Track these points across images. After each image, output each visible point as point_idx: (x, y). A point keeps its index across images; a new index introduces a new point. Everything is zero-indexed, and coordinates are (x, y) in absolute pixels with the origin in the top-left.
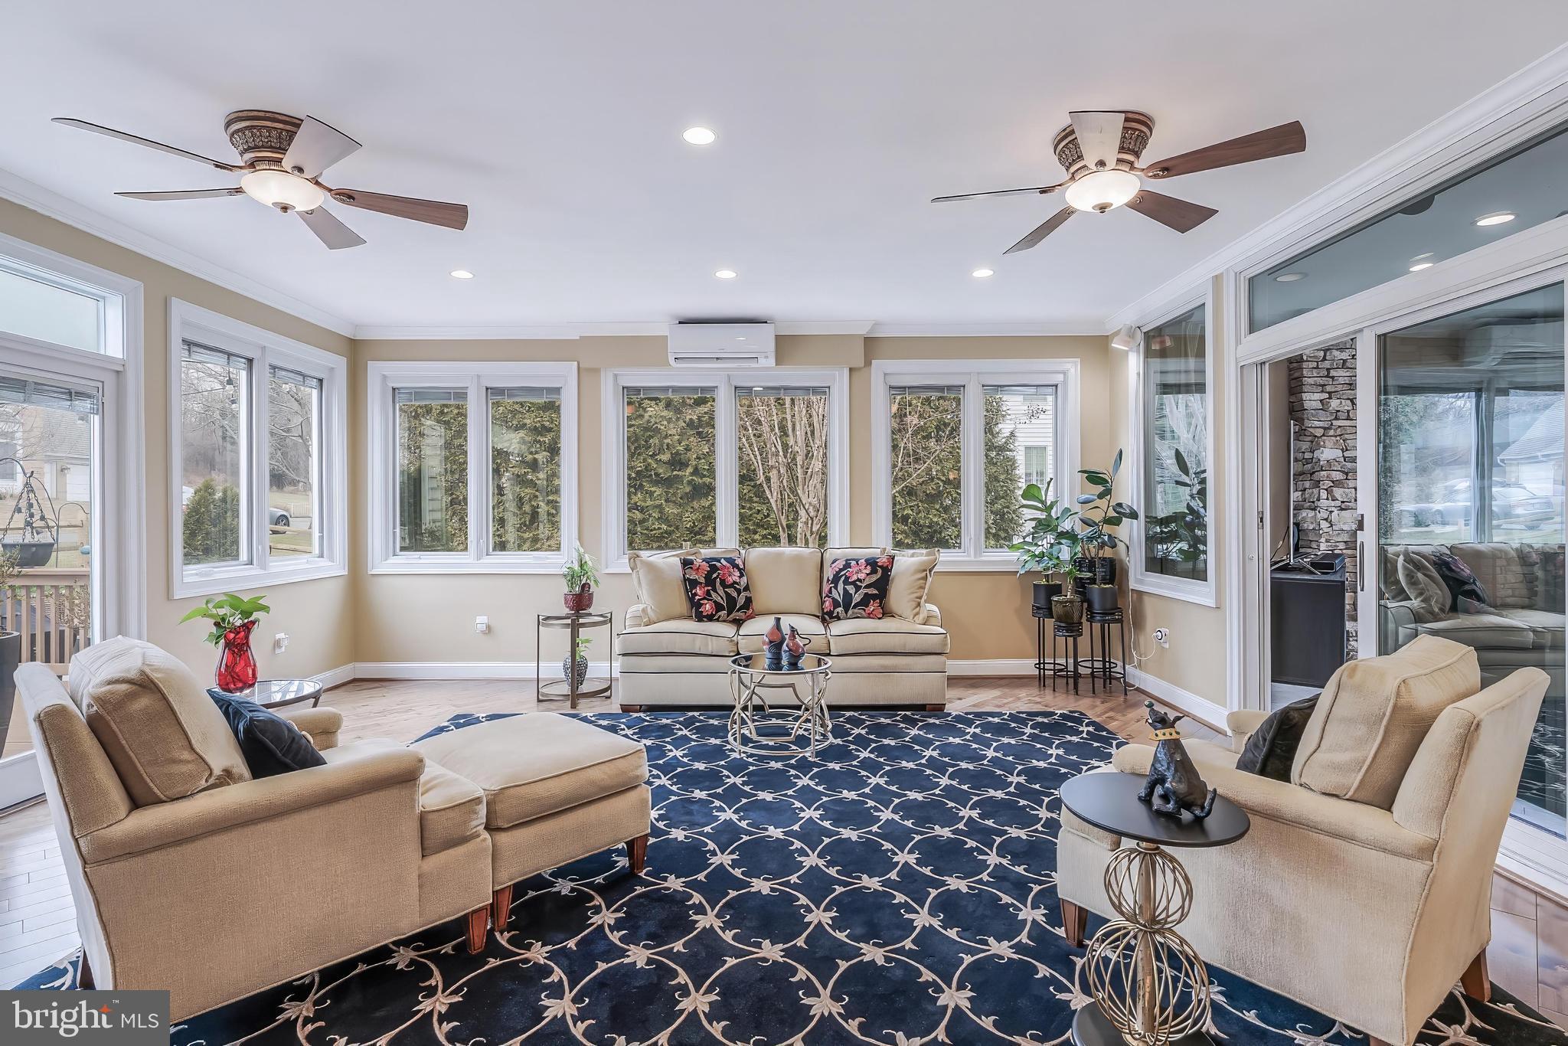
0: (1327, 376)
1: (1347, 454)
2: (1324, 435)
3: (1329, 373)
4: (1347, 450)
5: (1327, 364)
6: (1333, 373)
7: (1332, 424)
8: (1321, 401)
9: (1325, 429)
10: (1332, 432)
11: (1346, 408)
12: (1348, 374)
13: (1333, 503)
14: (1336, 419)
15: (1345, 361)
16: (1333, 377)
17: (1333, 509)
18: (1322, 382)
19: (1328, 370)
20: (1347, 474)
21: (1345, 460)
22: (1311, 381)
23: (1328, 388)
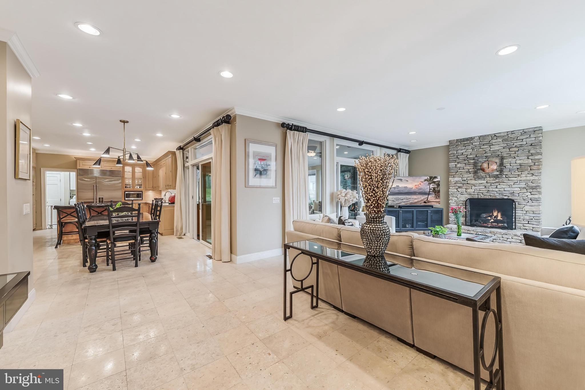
1: (463, 179)
2: (455, 174)
5: (457, 155)
6: (458, 157)
7: (458, 171)
8: (455, 165)
9: (456, 172)
10: (457, 173)
11: (463, 166)
12: (463, 156)
14: (460, 169)
15: (463, 153)
16: (458, 158)
17: (458, 194)
18: (455, 160)
20: (463, 184)
23: (457, 161)
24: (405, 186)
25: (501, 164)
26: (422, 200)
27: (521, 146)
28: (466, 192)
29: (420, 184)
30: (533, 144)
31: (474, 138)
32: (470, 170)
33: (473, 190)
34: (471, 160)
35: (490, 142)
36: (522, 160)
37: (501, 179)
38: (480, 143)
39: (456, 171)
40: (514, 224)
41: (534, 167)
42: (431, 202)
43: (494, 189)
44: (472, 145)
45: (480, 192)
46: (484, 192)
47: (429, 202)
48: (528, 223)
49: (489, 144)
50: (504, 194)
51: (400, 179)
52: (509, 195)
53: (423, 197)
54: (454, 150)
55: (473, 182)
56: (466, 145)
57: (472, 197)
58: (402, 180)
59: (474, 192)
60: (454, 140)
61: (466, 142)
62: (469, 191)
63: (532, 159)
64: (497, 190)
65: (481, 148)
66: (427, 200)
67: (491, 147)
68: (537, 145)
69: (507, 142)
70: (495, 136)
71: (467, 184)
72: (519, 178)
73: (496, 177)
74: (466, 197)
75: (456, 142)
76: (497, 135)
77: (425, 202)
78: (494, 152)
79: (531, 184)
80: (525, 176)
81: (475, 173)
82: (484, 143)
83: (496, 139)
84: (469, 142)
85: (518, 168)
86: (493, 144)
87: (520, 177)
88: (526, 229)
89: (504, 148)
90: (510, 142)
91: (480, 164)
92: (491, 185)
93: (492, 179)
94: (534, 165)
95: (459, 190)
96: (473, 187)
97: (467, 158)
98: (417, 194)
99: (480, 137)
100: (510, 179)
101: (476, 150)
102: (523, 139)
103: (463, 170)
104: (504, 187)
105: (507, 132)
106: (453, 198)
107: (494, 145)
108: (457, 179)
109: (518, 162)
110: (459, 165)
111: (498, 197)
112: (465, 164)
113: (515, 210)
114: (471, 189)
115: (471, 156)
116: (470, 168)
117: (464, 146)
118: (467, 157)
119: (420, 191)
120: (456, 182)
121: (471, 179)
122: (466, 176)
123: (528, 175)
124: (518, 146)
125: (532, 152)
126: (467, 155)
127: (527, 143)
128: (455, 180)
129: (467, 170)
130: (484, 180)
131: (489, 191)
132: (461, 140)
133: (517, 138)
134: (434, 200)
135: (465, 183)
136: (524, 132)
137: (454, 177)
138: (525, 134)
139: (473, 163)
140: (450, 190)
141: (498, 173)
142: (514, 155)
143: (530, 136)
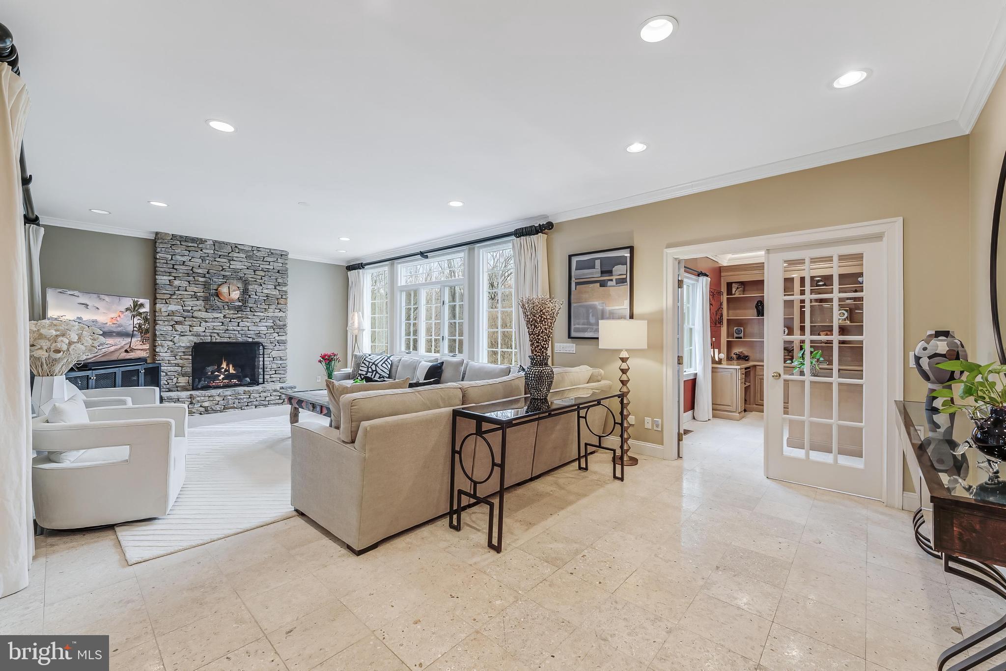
0: (173, 268)
1: (184, 308)
2: (170, 298)
3: (173, 266)
4: (185, 306)
5: (173, 262)
6: (175, 267)
7: (175, 293)
8: (170, 280)
9: (171, 295)
10: (175, 297)
11: (184, 285)
12: (186, 268)
13: (175, 333)
14: (178, 290)
15: (184, 262)
16: (176, 269)
17: (175, 336)
18: (169, 271)
19: (173, 265)
20: (185, 318)
21: (184, 311)
22: (162, 269)
23: (173, 274)
24: (94, 318)
25: (245, 291)
26: (122, 347)
27: (268, 270)
28: (190, 331)
29: (119, 316)
30: (280, 272)
31: (207, 242)
32: (199, 294)
33: (201, 329)
34: (198, 276)
35: (230, 255)
36: (269, 289)
37: (245, 313)
38: (216, 252)
39: (171, 293)
40: (261, 377)
41: (282, 301)
42: (135, 349)
43: (235, 328)
44: (201, 252)
45: (215, 331)
46: (221, 332)
47: (132, 350)
48: (275, 374)
49: (229, 258)
50: (249, 336)
51: (83, 304)
52: (254, 337)
53: (123, 342)
54: (168, 253)
55: (203, 315)
56: (190, 249)
57: (202, 339)
58: (88, 305)
59: (204, 332)
60: (166, 234)
61: (190, 244)
62: (197, 329)
63: (279, 290)
64: (239, 329)
65: (215, 261)
66: (130, 346)
67: (231, 262)
68: (282, 273)
69: (252, 261)
70: (235, 247)
71: (193, 317)
72: (266, 314)
73: (239, 309)
74: (190, 341)
75: (172, 239)
76: (239, 246)
77: (126, 351)
78: (235, 271)
79: (279, 322)
80: (272, 312)
81: (206, 299)
82: (222, 253)
83: (238, 253)
84: (196, 245)
85: (265, 300)
86: (235, 259)
87: (266, 312)
88: (273, 382)
89: (248, 269)
90: (256, 262)
91: (215, 287)
92: (230, 321)
93: (232, 312)
94: (281, 298)
95: (178, 327)
96: (203, 324)
97: (192, 273)
98: (115, 336)
99: (215, 243)
100: (256, 314)
101: (207, 261)
102: (270, 262)
103: (186, 293)
104: (248, 324)
105: (252, 247)
106: (164, 342)
107: (234, 261)
108: (172, 307)
109: (265, 291)
110: (177, 283)
111: (240, 340)
112: (189, 282)
113: (264, 358)
114: (200, 326)
115: (200, 271)
116: (199, 290)
117: (186, 250)
118: (192, 270)
119: (119, 329)
120: (172, 314)
121: (200, 310)
122: (190, 303)
123: (276, 311)
124: (265, 270)
125: (280, 280)
126: (193, 267)
127: (274, 269)
128: (169, 309)
129: (193, 293)
130: (221, 313)
131: (227, 330)
132: (181, 237)
133: (264, 259)
134: (140, 347)
135: (188, 315)
136: (271, 253)
137: (167, 303)
138: (272, 256)
139: (203, 283)
140: (157, 327)
141: (240, 304)
142: (261, 281)
143: (277, 260)
